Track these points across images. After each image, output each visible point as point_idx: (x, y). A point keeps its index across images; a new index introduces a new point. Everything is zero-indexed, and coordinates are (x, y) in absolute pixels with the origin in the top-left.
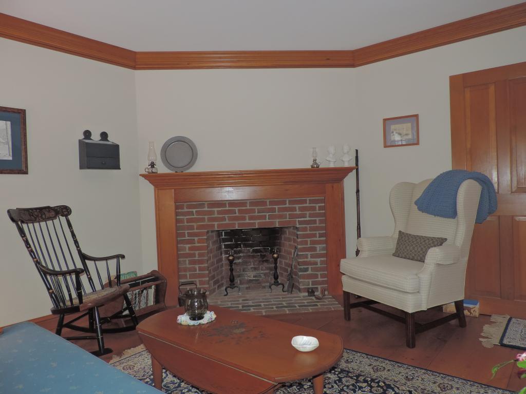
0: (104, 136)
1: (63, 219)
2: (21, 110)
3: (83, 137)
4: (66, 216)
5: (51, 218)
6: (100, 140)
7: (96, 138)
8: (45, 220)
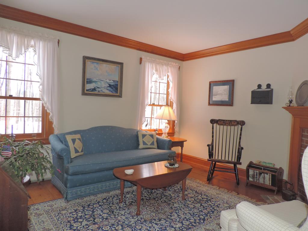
0: (269, 86)
1: (240, 126)
2: (232, 80)
3: (257, 88)
4: (242, 125)
5: (234, 125)
6: (266, 88)
7: (264, 88)
8: (231, 125)
